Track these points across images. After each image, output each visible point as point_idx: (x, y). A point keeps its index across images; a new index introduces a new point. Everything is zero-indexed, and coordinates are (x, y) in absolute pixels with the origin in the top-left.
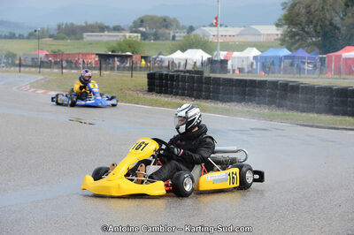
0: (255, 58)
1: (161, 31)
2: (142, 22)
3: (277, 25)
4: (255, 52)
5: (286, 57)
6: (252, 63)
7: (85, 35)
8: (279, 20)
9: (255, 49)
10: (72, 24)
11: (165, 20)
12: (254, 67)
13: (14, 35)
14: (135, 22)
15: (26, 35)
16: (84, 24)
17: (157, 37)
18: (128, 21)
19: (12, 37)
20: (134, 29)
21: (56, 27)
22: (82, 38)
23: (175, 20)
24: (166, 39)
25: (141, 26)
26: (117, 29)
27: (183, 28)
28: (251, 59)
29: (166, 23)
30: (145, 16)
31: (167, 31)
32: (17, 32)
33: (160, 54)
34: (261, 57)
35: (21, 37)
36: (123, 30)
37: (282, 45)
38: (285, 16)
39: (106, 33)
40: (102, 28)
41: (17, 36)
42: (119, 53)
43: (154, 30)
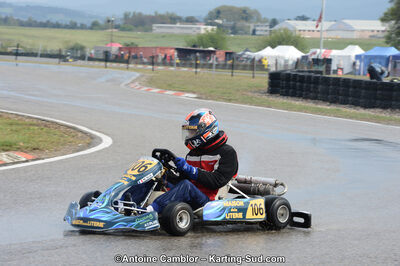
0: (358, 57)
1: (240, 24)
2: (218, 13)
3: (383, 20)
4: (358, 50)
5: (395, 57)
6: (354, 64)
7: (155, 26)
8: (386, 14)
9: (357, 47)
10: (140, 14)
11: (244, 11)
12: (357, 68)
13: (75, 24)
14: (211, 13)
15: (89, 25)
16: (153, 14)
17: (235, 31)
19: (73, 26)
20: (209, 21)
21: (122, 16)
22: (151, 30)
23: (256, 12)
24: (246, 33)
25: (217, 17)
26: (191, 20)
27: (265, 21)
28: (353, 59)
29: (245, 15)
30: (225, 6)
31: (248, 24)
32: (79, 22)
33: (247, 50)
34: (366, 56)
35: (83, 27)
36: (197, 21)
37: (387, 43)
38: (393, 10)
39: (178, 25)
40: (173, 19)
41: (79, 25)
42: (201, 48)
43: (232, 23)
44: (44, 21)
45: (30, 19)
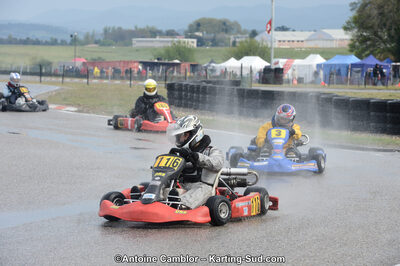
0: (319, 66)
1: (220, 36)
2: (198, 25)
3: (346, 29)
4: (319, 60)
6: (317, 72)
7: (134, 40)
8: (348, 23)
9: (318, 56)
10: (120, 28)
11: (224, 24)
13: (56, 40)
14: (191, 26)
16: (133, 29)
17: (215, 43)
18: (183, 25)
19: (54, 43)
20: (189, 34)
21: (102, 31)
22: (131, 44)
23: (236, 24)
24: (226, 45)
25: (197, 30)
26: (171, 33)
27: (245, 32)
28: (315, 68)
29: (225, 27)
30: (204, 19)
31: (227, 36)
32: (60, 38)
33: (212, 62)
34: (325, 65)
35: (63, 43)
36: (178, 35)
37: (351, 51)
38: (355, 18)
39: (158, 38)
40: (154, 33)
41: (59, 41)
42: (166, 61)
43: (212, 35)
44: (24, 38)
45: (10, 37)
